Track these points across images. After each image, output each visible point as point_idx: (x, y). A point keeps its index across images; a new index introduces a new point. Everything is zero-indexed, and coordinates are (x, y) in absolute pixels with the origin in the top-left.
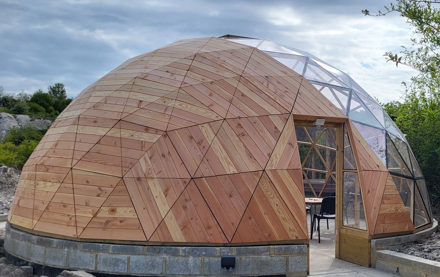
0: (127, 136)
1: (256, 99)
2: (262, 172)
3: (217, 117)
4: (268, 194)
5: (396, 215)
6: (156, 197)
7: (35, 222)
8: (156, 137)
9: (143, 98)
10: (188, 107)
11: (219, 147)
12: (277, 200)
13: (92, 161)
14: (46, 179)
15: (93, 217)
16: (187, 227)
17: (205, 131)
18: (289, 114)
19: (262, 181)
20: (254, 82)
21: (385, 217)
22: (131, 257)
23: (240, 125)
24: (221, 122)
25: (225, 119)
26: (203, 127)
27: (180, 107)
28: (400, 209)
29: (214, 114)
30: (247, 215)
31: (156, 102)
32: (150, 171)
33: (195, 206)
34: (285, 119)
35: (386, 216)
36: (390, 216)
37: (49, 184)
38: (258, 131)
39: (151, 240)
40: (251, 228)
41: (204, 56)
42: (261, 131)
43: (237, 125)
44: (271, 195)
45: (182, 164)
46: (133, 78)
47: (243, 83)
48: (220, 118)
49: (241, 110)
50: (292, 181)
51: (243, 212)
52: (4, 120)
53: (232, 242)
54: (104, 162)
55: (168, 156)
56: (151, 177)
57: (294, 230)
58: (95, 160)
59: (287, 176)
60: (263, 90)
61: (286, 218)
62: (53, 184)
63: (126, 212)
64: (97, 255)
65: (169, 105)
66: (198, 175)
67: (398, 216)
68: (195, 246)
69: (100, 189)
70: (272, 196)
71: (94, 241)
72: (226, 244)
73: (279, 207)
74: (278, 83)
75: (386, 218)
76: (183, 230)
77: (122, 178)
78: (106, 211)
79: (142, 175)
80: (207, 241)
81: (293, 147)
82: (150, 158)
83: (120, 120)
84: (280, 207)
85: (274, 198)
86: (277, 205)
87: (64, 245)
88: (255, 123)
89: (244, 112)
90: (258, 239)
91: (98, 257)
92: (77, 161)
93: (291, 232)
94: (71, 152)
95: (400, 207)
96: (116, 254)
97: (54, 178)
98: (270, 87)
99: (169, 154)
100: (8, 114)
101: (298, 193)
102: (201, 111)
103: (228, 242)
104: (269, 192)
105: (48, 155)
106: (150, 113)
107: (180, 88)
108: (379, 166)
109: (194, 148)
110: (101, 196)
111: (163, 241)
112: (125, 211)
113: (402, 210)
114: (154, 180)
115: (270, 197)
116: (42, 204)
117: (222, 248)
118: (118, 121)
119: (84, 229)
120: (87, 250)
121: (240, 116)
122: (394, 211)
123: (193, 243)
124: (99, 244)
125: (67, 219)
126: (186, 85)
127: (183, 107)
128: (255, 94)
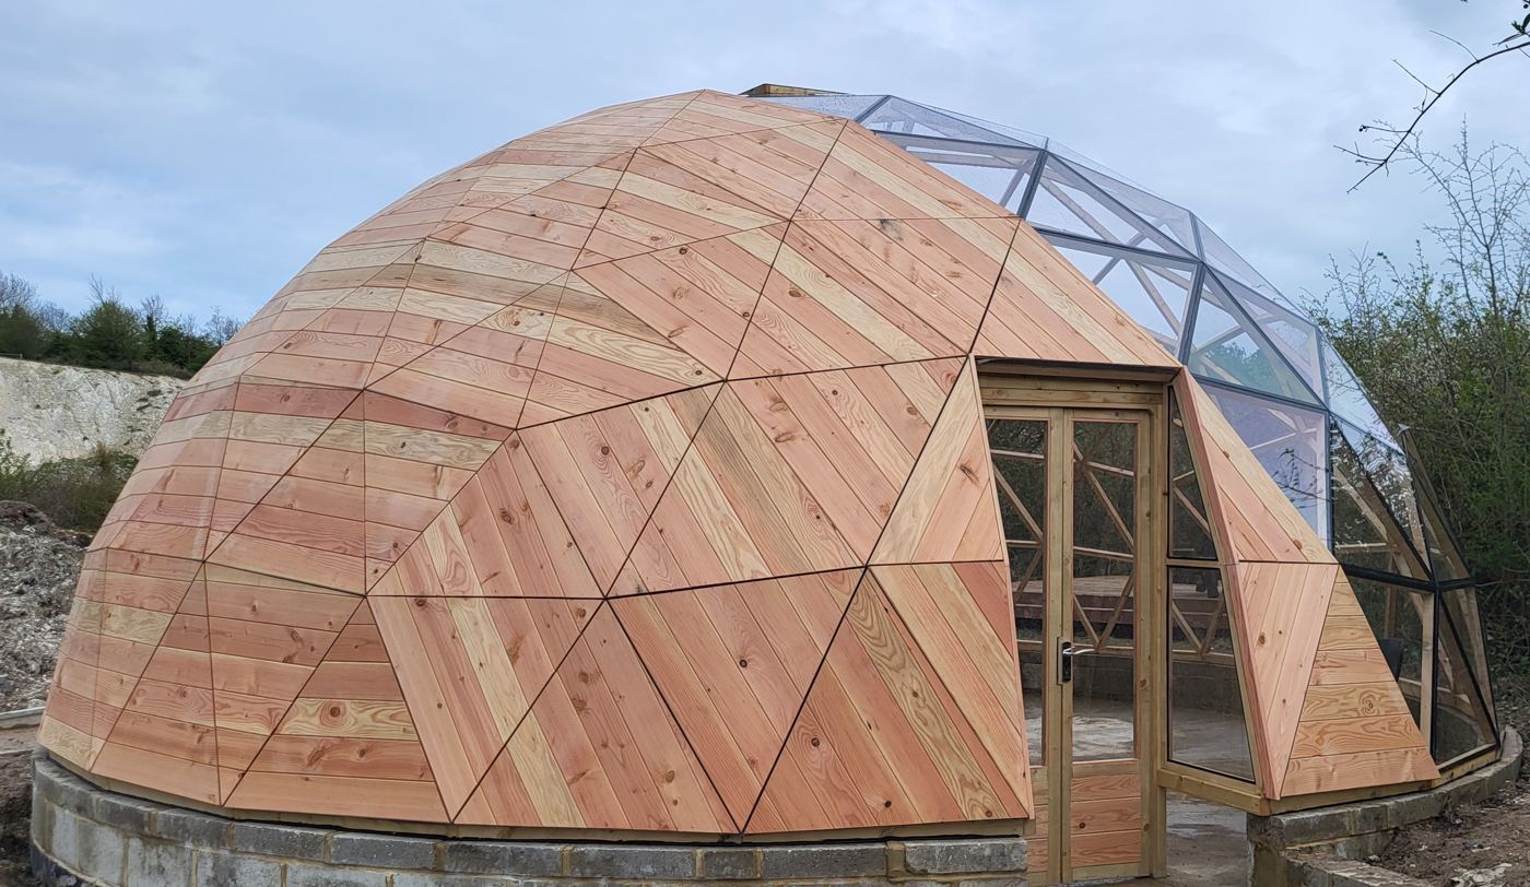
0: (383, 447)
1: (846, 306)
2: (859, 572)
3: (699, 373)
4: (883, 656)
5: (1365, 722)
6: (481, 665)
7: (98, 744)
8: (483, 451)
9: (444, 310)
10: (598, 339)
11: (706, 484)
12: (917, 675)
13: (271, 537)
14: (132, 599)
15: (272, 734)
16: (590, 772)
17: (655, 427)
18: (962, 360)
19: (858, 608)
20: (837, 244)
21: (1322, 733)
22: (396, 880)
23: (782, 401)
24: (711, 392)
25: (725, 381)
26: (647, 409)
27: (569, 341)
28: (1383, 700)
29: (688, 362)
30: (802, 730)
31: (486, 324)
32: (460, 571)
33: (617, 698)
34: (948, 375)
35: (1328, 730)
36: (1345, 728)
37: (139, 615)
38: (848, 423)
39: (463, 819)
40: (818, 779)
41: (663, 157)
42: (856, 421)
43: (769, 403)
44: (892, 656)
45: (570, 545)
46: (417, 241)
47: (798, 246)
48: (706, 378)
49: (786, 346)
50: (973, 605)
51: (789, 719)
52: (167, 400)
53: (748, 831)
54: (306, 541)
55: (522, 518)
56: (463, 592)
57: (979, 783)
58: (279, 534)
59: (952, 588)
60: (868, 271)
61: (951, 741)
62: (151, 615)
63: (379, 717)
64: (284, 869)
65: (529, 334)
66: (626, 586)
67: (1373, 728)
68: (620, 843)
69: (293, 634)
70: (897, 659)
71: (276, 819)
72: (728, 835)
73: (924, 700)
74: (927, 243)
75: (1326, 737)
76: (574, 786)
77: (365, 597)
78: (314, 715)
79: (430, 588)
80: (660, 825)
81: (977, 478)
82: (461, 527)
83: (365, 389)
84: (928, 702)
85: (904, 667)
86: (915, 694)
87: (180, 831)
88: (835, 392)
89: (798, 353)
90: (846, 817)
91: (289, 875)
92: (221, 536)
93: (968, 791)
94: (206, 504)
95: (1384, 696)
96: (347, 868)
97: (154, 597)
98: (894, 261)
99: (525, 510)
100: (178, 380)
101: (992, 647)
102: (645, 355)
103: (736, 832)
104: (886, 645)
105: (142, 515)
106: (466, 363)
107: (572, 270)
108: (1303, 544)
109: (613, 489)
110: (296, 659)
111: (503, 824)
112: (376, 713)
113: (1391, 705)
114: (474, 607)
115: (889, 668)
116: (118, 683)
117: (715, 850)
118: (356, 393)
119: (243, 775)
120: (251, 849)
121: (780, 370)
122: (1360, 710)
123: (612, 831)
124: (289, 830)
125: (190, 738)
126: (593, 260)
127: (577, 339)
128: (839, 287)
